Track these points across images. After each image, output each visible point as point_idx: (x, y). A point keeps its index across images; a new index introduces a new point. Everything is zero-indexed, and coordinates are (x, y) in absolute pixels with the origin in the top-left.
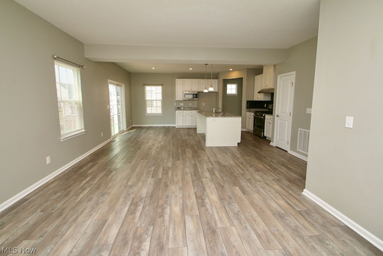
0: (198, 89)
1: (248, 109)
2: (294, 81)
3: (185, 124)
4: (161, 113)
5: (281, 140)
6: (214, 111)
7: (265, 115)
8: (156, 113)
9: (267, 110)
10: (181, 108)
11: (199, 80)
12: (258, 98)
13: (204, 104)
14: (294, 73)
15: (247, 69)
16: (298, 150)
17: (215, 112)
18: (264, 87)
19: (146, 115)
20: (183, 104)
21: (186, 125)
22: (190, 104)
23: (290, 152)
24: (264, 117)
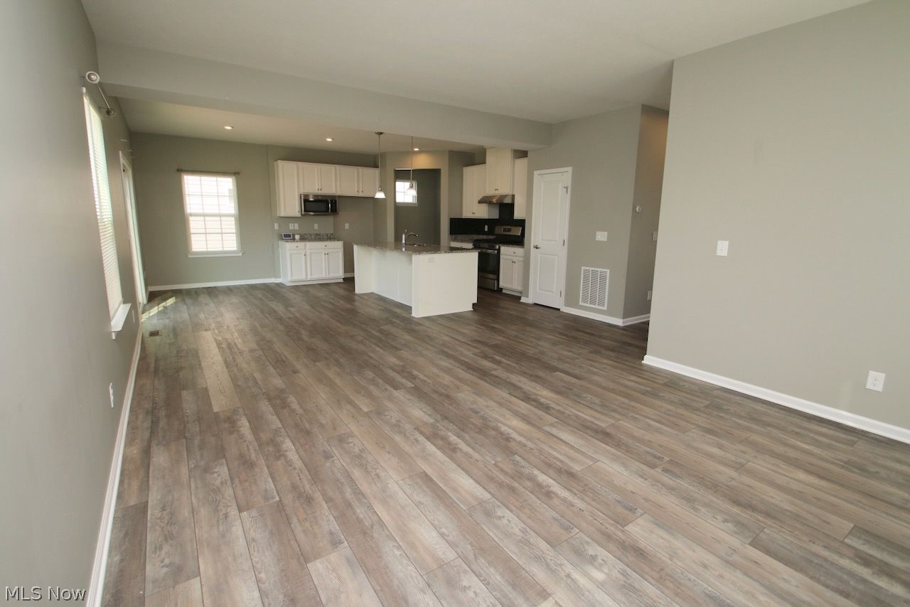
0: (336, 189)
1: (454, 236)
2: (569, 184)
3: (311, 274)
4: (236, 249)
5: (547, 291)
6: (404, 242)
7: (499, 247)
8: (221, 249)
9: (491, 237)
10: (294, 236)
11: (338, 167)
12: (473, 213)
13: (347, 226)
14: (570, 169)
15: (451, 152)
16: (581, 303)
17: (405, 244)
18: (489, 192)
19: (190, 256)
20: (296, 226)
21: (316, 276)
22: (316, 226)
23: (565, 309)
24: (499, 250)
